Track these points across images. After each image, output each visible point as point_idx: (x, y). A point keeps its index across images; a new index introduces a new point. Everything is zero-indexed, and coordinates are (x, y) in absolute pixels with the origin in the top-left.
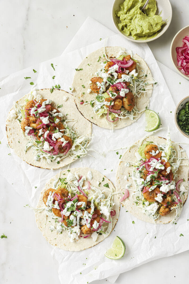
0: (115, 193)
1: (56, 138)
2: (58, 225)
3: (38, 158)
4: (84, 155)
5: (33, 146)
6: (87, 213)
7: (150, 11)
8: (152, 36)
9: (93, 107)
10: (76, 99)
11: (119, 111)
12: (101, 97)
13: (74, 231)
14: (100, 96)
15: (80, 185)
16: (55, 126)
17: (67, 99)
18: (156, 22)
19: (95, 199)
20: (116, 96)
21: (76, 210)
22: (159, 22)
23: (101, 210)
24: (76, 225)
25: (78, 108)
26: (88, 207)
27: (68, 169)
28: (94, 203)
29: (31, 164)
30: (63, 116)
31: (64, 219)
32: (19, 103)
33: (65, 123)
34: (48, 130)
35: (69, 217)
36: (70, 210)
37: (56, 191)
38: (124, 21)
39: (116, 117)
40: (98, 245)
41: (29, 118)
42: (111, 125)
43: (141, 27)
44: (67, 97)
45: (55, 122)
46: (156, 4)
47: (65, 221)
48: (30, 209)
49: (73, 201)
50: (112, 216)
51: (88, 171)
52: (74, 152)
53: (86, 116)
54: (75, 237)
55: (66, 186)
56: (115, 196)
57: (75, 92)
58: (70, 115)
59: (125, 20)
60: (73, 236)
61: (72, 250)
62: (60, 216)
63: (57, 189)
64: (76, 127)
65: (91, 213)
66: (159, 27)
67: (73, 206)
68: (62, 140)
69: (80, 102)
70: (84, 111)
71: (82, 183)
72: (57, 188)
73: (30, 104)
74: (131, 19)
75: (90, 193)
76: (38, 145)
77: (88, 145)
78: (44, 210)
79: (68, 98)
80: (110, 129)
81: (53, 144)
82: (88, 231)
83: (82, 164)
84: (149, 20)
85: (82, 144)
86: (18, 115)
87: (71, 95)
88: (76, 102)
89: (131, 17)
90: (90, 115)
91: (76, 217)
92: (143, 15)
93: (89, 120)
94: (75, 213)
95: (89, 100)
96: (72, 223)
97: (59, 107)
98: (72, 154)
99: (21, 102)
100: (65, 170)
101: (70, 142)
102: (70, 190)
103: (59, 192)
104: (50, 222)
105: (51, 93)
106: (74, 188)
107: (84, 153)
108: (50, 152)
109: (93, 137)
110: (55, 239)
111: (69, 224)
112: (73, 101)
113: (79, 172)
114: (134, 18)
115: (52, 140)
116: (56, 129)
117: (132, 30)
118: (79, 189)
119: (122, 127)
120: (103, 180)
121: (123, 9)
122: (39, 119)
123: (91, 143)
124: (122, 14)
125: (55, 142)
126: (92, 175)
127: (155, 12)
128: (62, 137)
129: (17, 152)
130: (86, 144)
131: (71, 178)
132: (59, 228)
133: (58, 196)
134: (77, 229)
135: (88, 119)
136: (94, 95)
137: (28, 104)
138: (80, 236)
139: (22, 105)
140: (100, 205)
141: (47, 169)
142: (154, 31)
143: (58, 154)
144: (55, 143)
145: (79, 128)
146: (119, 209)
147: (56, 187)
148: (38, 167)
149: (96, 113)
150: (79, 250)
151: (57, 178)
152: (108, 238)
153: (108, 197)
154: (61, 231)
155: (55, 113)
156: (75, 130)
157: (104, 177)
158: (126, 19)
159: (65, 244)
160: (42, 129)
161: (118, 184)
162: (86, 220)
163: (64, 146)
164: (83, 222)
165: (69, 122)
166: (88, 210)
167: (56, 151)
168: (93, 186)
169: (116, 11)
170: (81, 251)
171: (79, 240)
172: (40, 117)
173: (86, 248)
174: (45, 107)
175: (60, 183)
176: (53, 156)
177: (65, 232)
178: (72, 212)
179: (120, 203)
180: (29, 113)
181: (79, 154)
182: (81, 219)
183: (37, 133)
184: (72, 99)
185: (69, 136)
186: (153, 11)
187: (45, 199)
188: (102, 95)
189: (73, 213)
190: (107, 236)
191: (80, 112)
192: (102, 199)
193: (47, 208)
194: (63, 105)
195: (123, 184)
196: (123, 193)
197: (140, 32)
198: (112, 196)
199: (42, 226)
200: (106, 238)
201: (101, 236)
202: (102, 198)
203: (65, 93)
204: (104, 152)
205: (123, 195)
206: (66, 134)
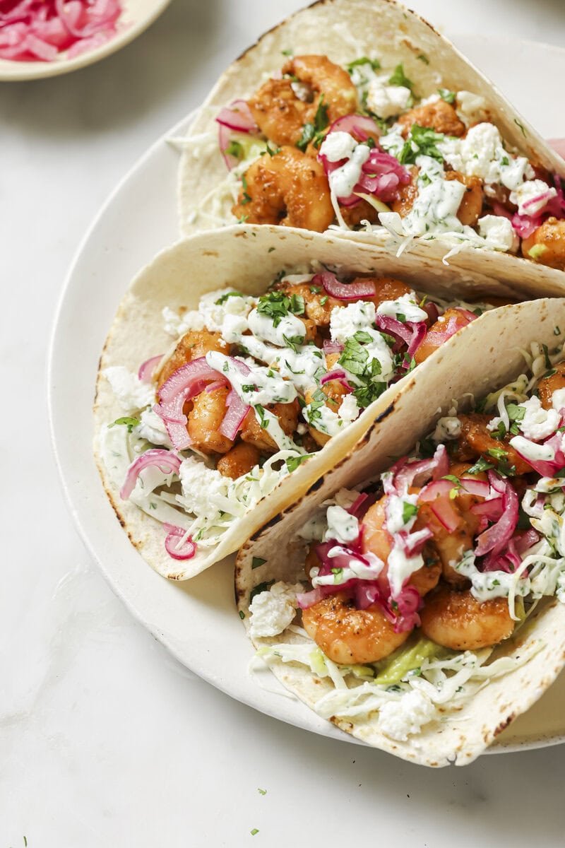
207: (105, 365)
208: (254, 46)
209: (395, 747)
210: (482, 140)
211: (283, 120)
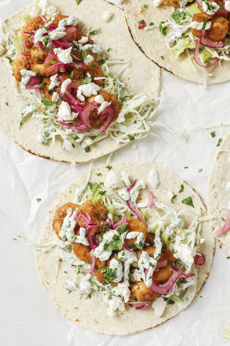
0: (205, 218)
1: (84, 96)
2: (83, 280)
3: (45, 137)
4: (143, 134)
5: (37, 111)
6: (146, 255)
9: (165, 36)
10: (130, 17)
11: (220, 42)
12: (182, 15)
13: (117, 294)
14: (181, 12)
15: (132, 199)
16: (84, 68)
17: (111, 18)
19: (164, 229)
20: (215, 10)
21: (123, 249)
23: (175, 252)
24: (122, 281)
25: (132, 37)
26: (148, 244)
27: (107, 165)
28: (160, 236)
29: (30, 151)
30: (102, 52)
31: (96, 267)
32: (9, 23)
33: (105, 65)
34: (70, 78)
35: (107, 263)
36: (110, 249)
37: (80, 208)
39: (213, 57)
40: (165, 325)
41: (29, 54)
42: (201, 75)
44: (110, 12)
45: (85, 61)
47: (99, 270)
48: (26, 244)
49: (116, 229)
50: (198, 266)
51: (150, 170)
52: (123, 128)
53: (150, 52)
54: (118, 306)
55: (103, 198)
56: (206, 223)
57: (129, 4)
58: (116, 51)
60: (115, 303)
61: (111, 333)
62: (88, 260)
63: (83, 204)
64: (128, 77)
65: (155, 256)
67: (116, 239)
68: (98, 99)
69: (138, 25)
70: (146, 43)
71: (137, 193)
72: (82, 202)
73: (33, 24)
75: (152, 216)
76: (46, 109)
77: (153, 114)
78: (54, 247)
79: (113, 15)
80: (200, 82)
81: (78, 107)
82: (147, 294)
83: (137, 155)
85: (139, 111)
86: (7, 47)
87: (119, 9)
88: (130, 23)
90: (157, 52)
91: (123, 263)
93: (156, 62)
94: (120, 255)
95: (157, 21)
96: (114, 276)
97: (92, 33)
98: (118, 133)
99: (15, 21)
100: (103, 165)
101: (115, 106)
102: (110, 207)
103: (89, 211)
104: (65, 272)
105: (78, 4)
106: (118, 204)
107: (144, 131)
108: (70, 125)
109: (162, 99)
110: (76, 308)
111: (108, 277)
112: (123, 22)
113: (131, 170)
115: (76, 99)
116: (85, 76)
118: (130, 207)
119: (225, 80)
120: (180, 188)
122: (51, 53)
123: (157, 111)
125: (82, 103)
126: (158, 179)
128: (99, 93)
129: (3, 123)
130: (147, 113)
131: (114, 183)
132: (85, 285)
133: (86, 217)
134: (123, 289)
135: (153, 59)
136: (167, 10)
137: (29, 24)
138: (129, 306)
139: (16, 27)
140: (174, 242)
141: (64, 162)
143: (87, 130)
144: (82, 107)
145: (133, 78)
146: (213, 251)
147: (80, 201)
148: (45, 157)
149: (171, 47)
150: (126, 333)
151: (84, 181)
152: (187, 312)
153: (191, 226)
154: (88, 292)
155: (83, 45)
156: (126, 81)
157: (182, 183)
159: (97, 320)
160: (57, 75)
161: (213, 198)
162: (143, 270)
163: (101, 113)
164: (137, 276)
165: (113, 64)
166: (148, 250)
167: (84, 122)
168: (160, 202)
170: (129, 335)
171: (127, 314)
172: (53, 48)
173: (139, 329)
174: (64, 29)
175: (89, 192)
176: (78, 135)
177: (98, 295)
178: (115, 252)
179: (215, 238)
180: (29, 42)
181: (132, 133)
182: (133, 268)
183: (46, 84)
184: (120, 17)
185: (113, 92)
187: (57, 225)
188: (185, 11)
189: (115, 255)
190: (185, 306)
191: (137, 45)
192: (178, 229)
193: (61, 244)
194: (102, 29)
195: (223, 199)
196: (223, 219)
198: (198, 224)
199: (48, 281)
200: (182, 311)
201: (172, 307)
202: (179, 227)
203: (106, 4)
204: (185, 130)
205: (223, 224)
206: (106, 89)
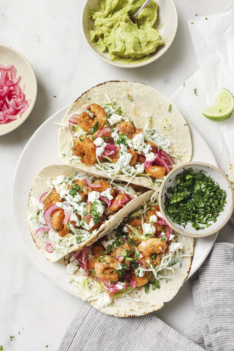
7: (146, 20)
8: (140, 60)
18: (149, 39)
22: (152, 40)
38: (100, 28)
43: (124, 42)
46: (156, 11)
59: (102, 27)
66: (151, 48)
74: (111, 27)
84: (138, 34)
89: (111, 23)
92: (130, 24)
114: (116, 26)
117: (110, 45)
121: (103, 9)
124: (100, 17)
127: (153, 22)
142: (142, 52)
158: (104, 25)
169: (92, 10)
186: (150, 21)
197: (120, 50)
207: (31, 195)
208: (80, 97)
209: (100, 309)
210: (138, 140)
211: (86, 126)
